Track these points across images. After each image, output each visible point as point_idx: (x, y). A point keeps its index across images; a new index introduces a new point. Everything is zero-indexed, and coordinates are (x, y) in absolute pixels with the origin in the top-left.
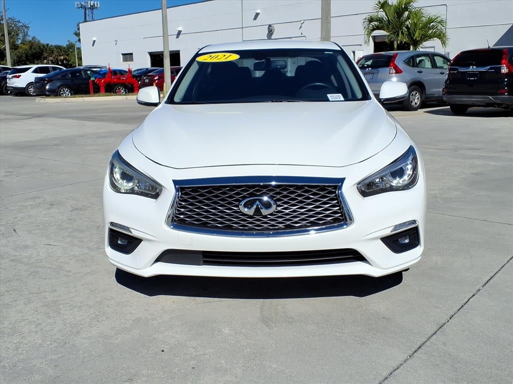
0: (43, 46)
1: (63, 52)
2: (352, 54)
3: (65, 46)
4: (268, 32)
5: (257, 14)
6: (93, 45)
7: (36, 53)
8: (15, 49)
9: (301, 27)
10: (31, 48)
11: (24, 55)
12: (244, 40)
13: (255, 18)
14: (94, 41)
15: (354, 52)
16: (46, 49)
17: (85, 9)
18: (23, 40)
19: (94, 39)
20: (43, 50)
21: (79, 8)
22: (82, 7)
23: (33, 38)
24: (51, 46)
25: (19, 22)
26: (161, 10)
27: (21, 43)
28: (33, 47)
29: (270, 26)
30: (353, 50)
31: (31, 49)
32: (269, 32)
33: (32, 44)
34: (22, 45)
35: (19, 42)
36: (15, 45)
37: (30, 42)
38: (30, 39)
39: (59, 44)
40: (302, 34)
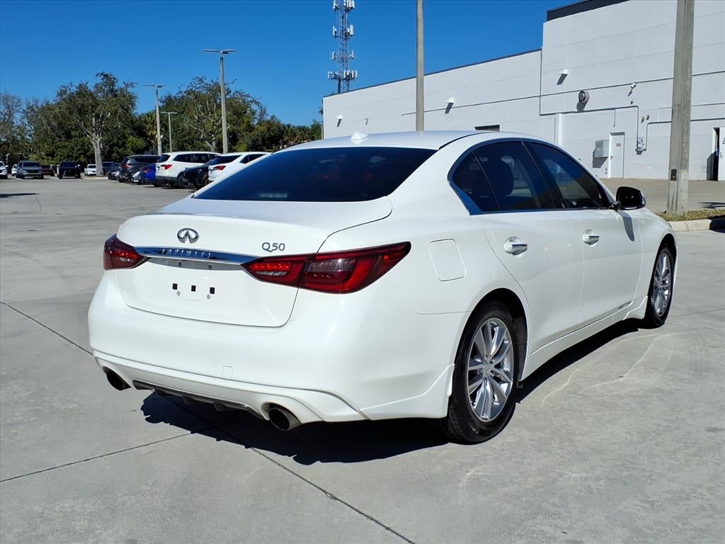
0: (284, 127)
1: (307, 135)
2: (714, 132)
3: (310, 128)
4: (578, 101)
5: (564, 76)
6: (338, 126)
7: (275, 136)
8: (251, 131)
9: (631, 93)
10: (269, 129)
11: (260, 139)
12: (542, 113)
13: (560, 82)
14: (340, 120)
15: (717, 130)
16: (287, 131)
17: (340, 81)
18: (260, 120)
19: (340, 117)
20: (283, 133)
21: (332, 79)
22: (336, 77)
23: (273, 117)
24: (294, 127)
25: (248, 96)
26: (415, 79)
27: (258, 124)
28: (272, 129)
29: (582, 92)
30: (716, 127)
31: (268, 131)
32: (580, 101)
33: (270, 124)
34: (258, 126)
35: (256, 123)
36: (249, 126)
37: (268, 122)
38: (269, 118)
39: (302, 125)
40: (632, 103)
